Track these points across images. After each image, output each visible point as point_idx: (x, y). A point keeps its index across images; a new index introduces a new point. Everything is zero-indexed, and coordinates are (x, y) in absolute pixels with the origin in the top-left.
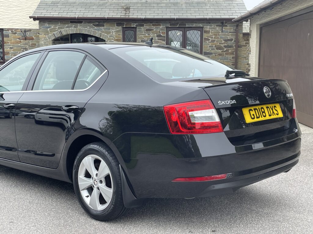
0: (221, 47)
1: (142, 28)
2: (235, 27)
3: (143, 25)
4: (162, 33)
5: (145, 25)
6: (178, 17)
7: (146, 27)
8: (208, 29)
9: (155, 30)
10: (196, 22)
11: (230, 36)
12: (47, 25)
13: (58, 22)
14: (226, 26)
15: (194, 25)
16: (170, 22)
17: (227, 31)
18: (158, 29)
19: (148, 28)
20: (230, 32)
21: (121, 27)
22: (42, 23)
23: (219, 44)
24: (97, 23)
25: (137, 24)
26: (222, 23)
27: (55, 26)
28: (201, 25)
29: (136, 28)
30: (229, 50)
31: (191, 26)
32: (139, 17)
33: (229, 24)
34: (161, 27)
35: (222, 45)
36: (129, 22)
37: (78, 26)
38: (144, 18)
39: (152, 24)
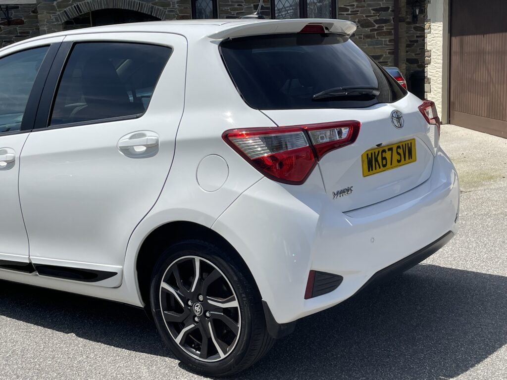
0: (369, 22)
11: (384, 2)
23: (366, 16)
30: (383, 27)
35: (371, 19)
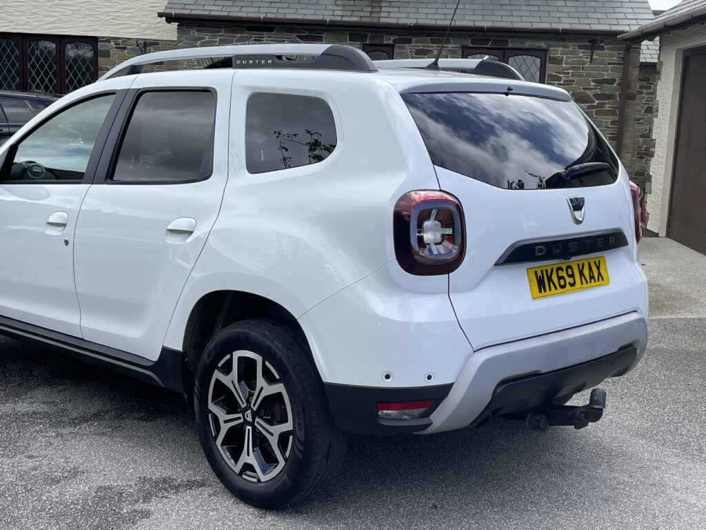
0: (588, 96)
1: (407, 48)
2: (622, 52)
3: (411, 40)
5: (414, 40)
6: (490, 24)
7: (417, 44)
8: (559, 55)
9: (435, 52)
10: (531, 38)
11: (610, 72)
12: (196, 33)
13: (221, 28)
14: (603, 49)
15: (527, 44)
16: (470, 36)
17: (604, 61)
18: (443, 49)
19: (421, 48)
20: (609, 64)
21: (359, 43)
22: (184, 28)
23: (584, 89)
24: (307, 33)
25: (397, 37)
26: (593, 41)
27: (212, 36)
28: (543, 45)
29: (393, 46)
30: (605, 104)
31: (519, 45)
32: (402, 21)
33: (610, 44)
34: (451, 46)
35: (590, 93)
36: (378, 32)
37: (263, 38)
38: (412, 25)
39: (431, 39)
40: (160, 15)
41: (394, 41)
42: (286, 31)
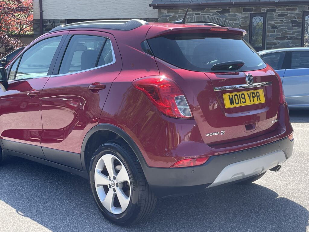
1: (274, 13)
3: (276, 9)
4: (297, 18)
5: (277, 9)
7: (279, 11)
9: (289, 15)
12: (167, 13)
13: (179, 10)
16: (308, 5)
18: (293, 13)
19: (281, 13)
21: (248, 13)
22: (161, 11)
24: (222, 10)
25: (268, 9)
27: (175, 14)
29: (266, 14)
34: (297, 11)
36: (259, 7)
37: (200, 13)
38: (278, 2)
39: (286, 8)
40: (150, 5)
41: (267, 11)
42: (211, 9)
